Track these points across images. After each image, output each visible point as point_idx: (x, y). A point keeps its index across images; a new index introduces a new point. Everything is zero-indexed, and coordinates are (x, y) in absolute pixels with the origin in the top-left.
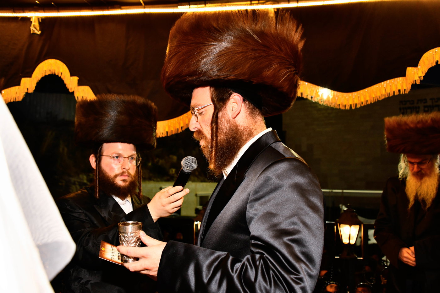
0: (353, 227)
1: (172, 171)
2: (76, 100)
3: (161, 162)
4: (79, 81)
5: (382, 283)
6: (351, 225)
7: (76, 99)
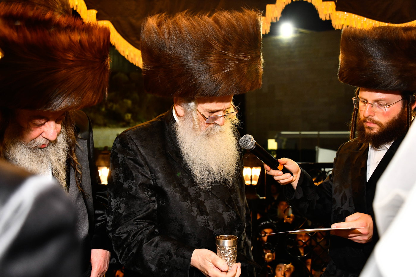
0: (254, 168)
1: (128, 116)
3: (115, 107)
4: (97, 15)
5: (285, 221)
6: (251, 167)
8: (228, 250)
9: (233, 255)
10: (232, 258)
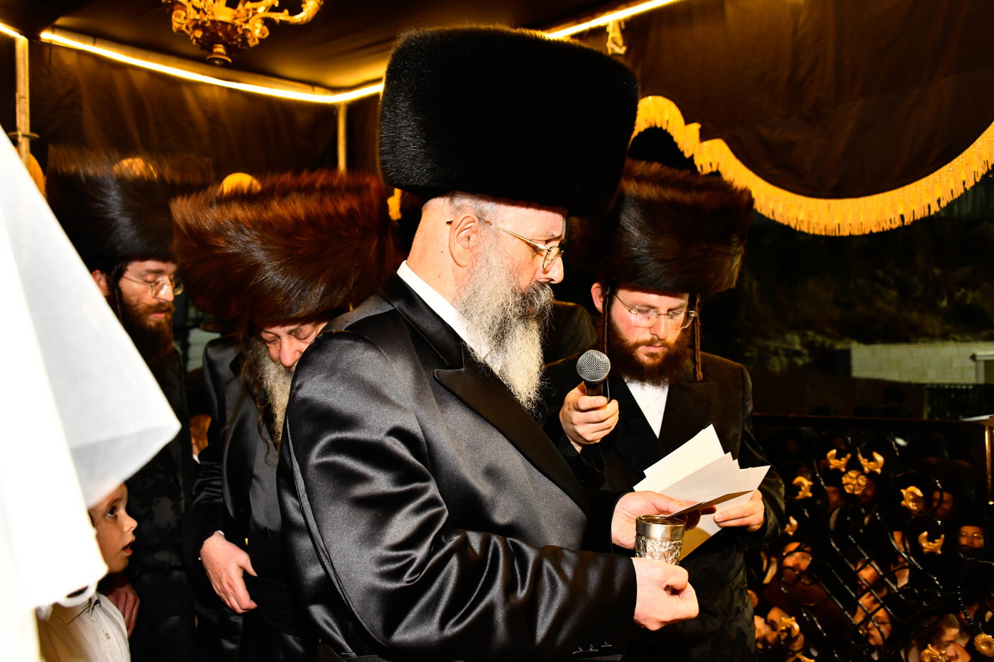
2: (698, 173)
7: (699, 169)
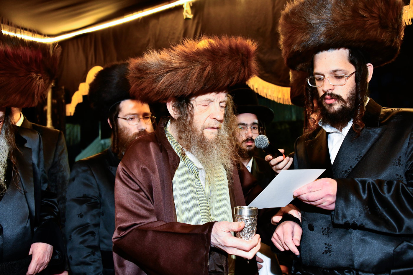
8: (246, 220)
9: (251, 226)
10: (250, 229)
